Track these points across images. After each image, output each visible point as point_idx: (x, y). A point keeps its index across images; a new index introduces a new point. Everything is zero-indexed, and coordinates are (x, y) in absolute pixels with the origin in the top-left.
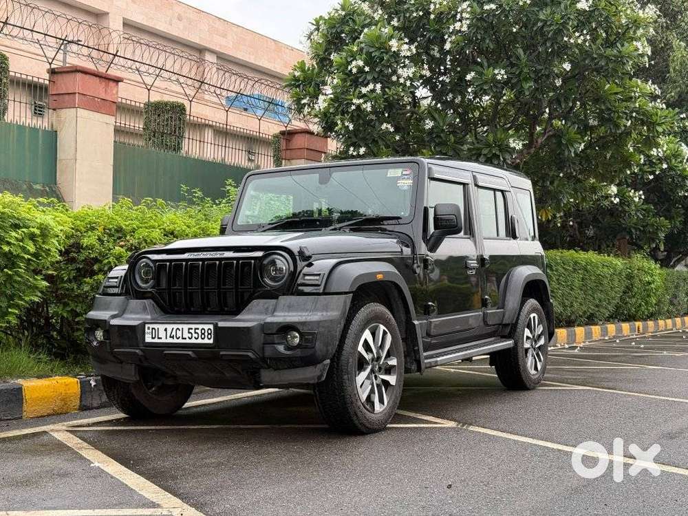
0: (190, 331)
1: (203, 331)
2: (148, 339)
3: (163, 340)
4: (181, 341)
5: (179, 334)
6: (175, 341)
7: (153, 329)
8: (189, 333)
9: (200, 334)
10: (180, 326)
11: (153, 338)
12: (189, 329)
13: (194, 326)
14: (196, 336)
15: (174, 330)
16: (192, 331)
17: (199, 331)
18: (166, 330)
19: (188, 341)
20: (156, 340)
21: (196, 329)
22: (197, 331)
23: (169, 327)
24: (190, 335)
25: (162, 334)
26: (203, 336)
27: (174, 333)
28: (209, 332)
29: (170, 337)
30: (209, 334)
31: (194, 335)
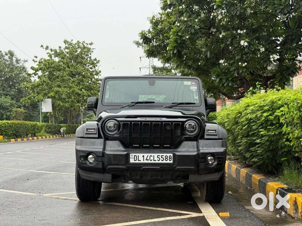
0: (159, 157)
1: (166, 157)
2: (132, 161)
3: (142, 162)
4: (153, 162)
5: (152, 158)
6: (149, 162)
7: (135, 156)
9: (165, 158)
10: (153, 155)
11: (135, 160)
12: (158, 156)
13: (161, 155)
14: (162, 159)
15: (149, 156)
16: (160, 157)
17: (164, 157)
18: (143, 156)
19: (157, 162)
20: (137, 162)
21: (162, 156)
22: (162, 157)
23: (146, 155)
24: (159, 159)
25: (141, 158)
26: (166, 159)
27: (148, 158)
28: (170, 157)
29: (146, 160)
30: (170, 158)
31: (161, 159)
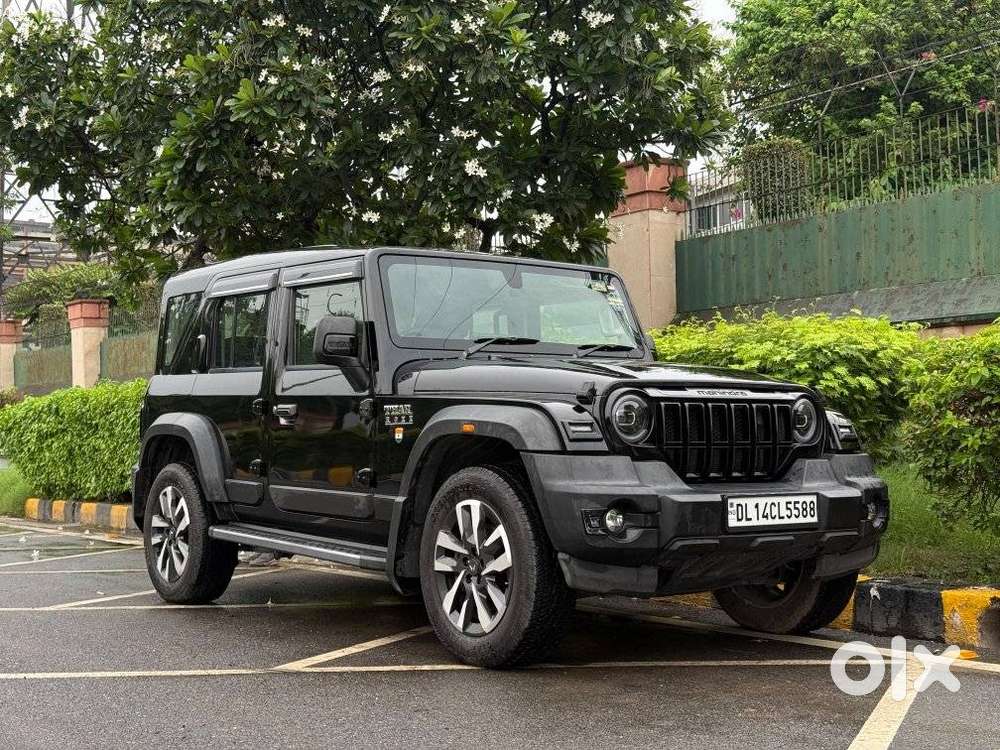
0: (789, 506)
1: (805, 506)
2: (733, 522)
3: (754, 523)
4: (777, 521)
5: (775, 511)
6: (770, 522)
7: (738, 505)
8: (788, 509)
9: (801, 510)
10: (775, 500)
11: (739, 520)
12: (787, 503)
13: (793, 499)
14: (797, 512)
15: (768, 506)
16: (791, 506)
17: (799, 506)
18: (757, 506)
19: (786, 521)
20: (744, 523)
21: (796, 503)
22: (797, 505)
23: (762, 501)
24: (788, 512)
25: (752, 513)
26: (805, 513)
27: (768, 511)
28: (812, 506)
29: (763, 517)
30: (812, 509)
31: (795, 512)
